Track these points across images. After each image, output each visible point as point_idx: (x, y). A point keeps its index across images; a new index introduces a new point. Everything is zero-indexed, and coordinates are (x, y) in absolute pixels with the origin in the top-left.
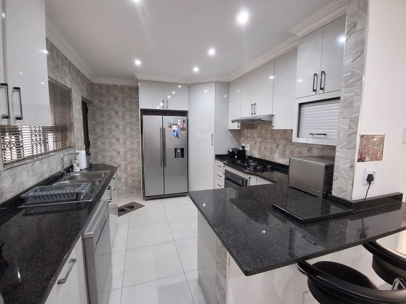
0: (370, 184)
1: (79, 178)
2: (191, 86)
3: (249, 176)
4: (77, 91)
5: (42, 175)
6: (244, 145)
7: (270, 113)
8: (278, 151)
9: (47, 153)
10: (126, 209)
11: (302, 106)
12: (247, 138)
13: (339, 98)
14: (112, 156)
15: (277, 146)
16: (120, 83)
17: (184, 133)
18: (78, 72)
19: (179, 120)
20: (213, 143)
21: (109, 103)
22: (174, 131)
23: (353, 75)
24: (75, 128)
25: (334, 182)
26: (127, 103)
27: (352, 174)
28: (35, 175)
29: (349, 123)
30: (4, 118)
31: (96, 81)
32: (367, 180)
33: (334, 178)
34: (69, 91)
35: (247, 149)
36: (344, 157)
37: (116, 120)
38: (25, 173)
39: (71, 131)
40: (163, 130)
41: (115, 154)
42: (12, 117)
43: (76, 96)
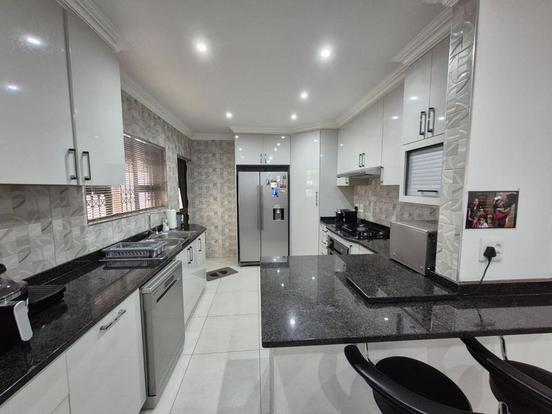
0: (490, 260)
1: (167, 237)
2: (293, 136)
3: (351, 244)
4: (172, 149)
5: (129, 232)
6: (357, 205)
7: (379, 165)
8: (395, 213)
9: (138, 211)
10: (218, 273)
11: (411, 154)
12: (360, 196)
13: (441, 144)
14: (209, 216)
15: (394, 207)
16: (217, 138)
17: (284, 191)
18: (173, 130)
19: (279, 176)
20: (318, 203)
21: (207, 160)
22: (273, 188)
23: (458, 110)
24: (169, 187)
25: (437, 255)
26: (225, 159)
27: (458, 245)
28: (121, 231)
29: (454, 176)
30: (72, 179)
31: (194, 138)
32: (485, 254)
33: (438, 249)
34: (162, 150)
35: (361, 210)
36: (448, 221)
37: (214, 177)
38: (110, 229)
39: (164, 190)
40: (260, 188)
41: (212, 214)
42: (80, 177)
43: (171, 154)
